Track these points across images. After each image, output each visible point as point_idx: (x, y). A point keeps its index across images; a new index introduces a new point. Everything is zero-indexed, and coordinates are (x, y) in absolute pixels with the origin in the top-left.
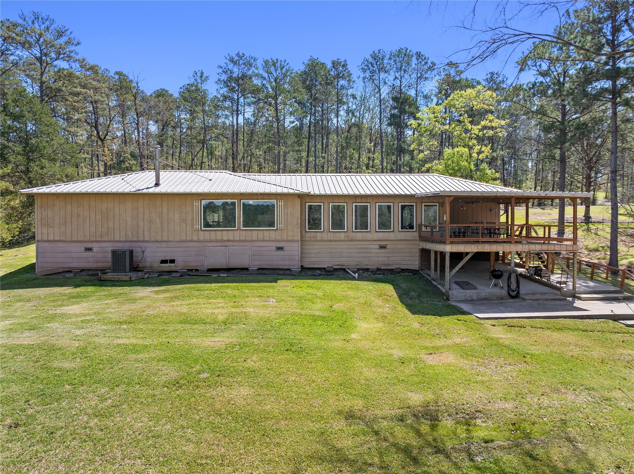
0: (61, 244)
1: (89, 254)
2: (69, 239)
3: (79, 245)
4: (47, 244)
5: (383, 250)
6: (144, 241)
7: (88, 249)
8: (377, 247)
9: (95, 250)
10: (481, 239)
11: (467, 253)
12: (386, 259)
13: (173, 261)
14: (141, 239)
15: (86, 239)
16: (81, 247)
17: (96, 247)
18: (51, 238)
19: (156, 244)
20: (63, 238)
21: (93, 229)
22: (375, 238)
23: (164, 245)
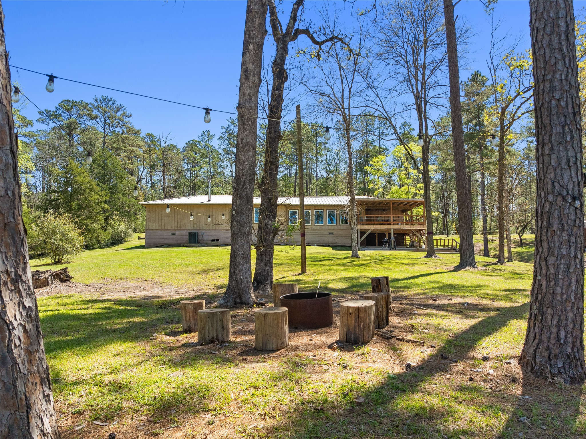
0: (159, 231)
1: (174, 236)
2: (163, 228)
3: (168, 231)
4: (151, 231)
5: (331, 235)
6: (203, 230)
7: (173, 234)
8: (328, 233)
9: (176, 234)
10: (376, 223)
11: (369, 229)
12: (333, 240)
13: (218, 240)
14: (201, 228)
15: (172, 229)
16: (169, 233)
17: (177, 233)
18: (154, 228)
19: (210, 231)
20: (160, 228)
21: (176, 223)
22: (327, 229)
23: (213, 231)
